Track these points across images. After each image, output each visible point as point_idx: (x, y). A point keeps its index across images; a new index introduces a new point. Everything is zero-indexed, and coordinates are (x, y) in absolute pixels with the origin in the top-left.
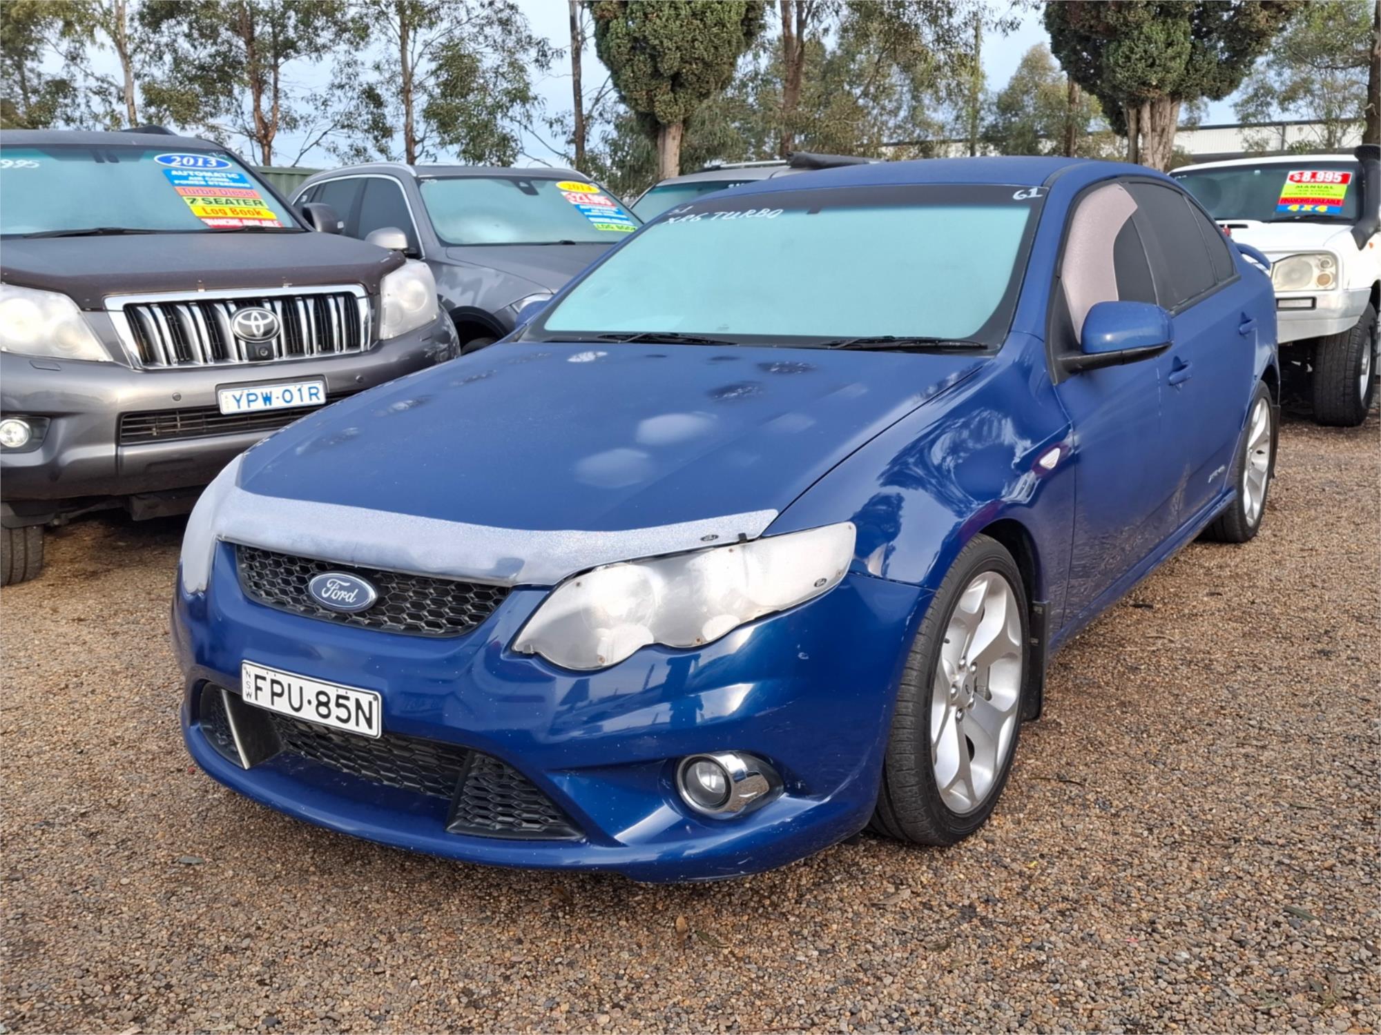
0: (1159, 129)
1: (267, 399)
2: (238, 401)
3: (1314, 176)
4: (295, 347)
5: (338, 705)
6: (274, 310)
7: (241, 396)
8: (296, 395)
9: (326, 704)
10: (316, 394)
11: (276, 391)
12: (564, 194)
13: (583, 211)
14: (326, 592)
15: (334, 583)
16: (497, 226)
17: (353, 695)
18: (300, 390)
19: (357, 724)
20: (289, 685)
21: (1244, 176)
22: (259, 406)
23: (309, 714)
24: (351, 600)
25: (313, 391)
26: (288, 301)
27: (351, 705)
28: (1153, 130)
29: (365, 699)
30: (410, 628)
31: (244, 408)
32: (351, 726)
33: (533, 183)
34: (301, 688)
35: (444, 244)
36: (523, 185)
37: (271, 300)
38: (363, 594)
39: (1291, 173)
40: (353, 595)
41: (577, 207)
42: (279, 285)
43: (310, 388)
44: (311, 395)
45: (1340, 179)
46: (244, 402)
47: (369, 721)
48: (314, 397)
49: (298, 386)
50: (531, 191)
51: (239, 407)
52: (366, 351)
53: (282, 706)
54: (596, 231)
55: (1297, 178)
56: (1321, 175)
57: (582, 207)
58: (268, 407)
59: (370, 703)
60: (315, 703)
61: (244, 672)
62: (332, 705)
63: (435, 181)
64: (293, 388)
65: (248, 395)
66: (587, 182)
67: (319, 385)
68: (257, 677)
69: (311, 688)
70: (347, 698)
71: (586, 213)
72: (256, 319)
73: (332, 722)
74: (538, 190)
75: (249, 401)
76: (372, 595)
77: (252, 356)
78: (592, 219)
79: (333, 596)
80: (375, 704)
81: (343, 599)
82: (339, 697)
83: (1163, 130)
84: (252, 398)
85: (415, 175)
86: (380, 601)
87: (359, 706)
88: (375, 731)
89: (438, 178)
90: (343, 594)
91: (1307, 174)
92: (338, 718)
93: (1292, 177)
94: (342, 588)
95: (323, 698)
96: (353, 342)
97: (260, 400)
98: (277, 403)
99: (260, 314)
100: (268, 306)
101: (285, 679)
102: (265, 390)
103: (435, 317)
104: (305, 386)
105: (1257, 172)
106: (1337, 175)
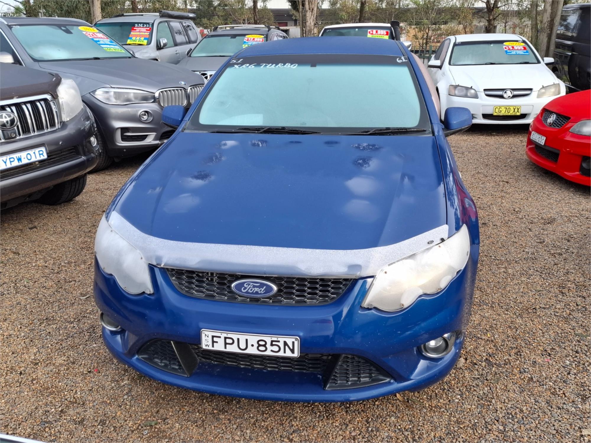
0: (311, 9)
1: (19, 159)
2: (5, 162)
3: (377, 32)
4: (26, 130)
5: (272, 345)
6: (12, 111)
7: (6, 159)
8: (33, 155)
9: (265, 346)
10: (42, 154)
11: (23, 154)
12: (84, 33)
13: (96, 41)
14: (244, 289)
15: (249, 284)
16: (59, 50)
17: (282, 340)
18: (34, 153)
19: (285, 352)
20: (238, 339)
21: (352, 31)
22: (16, 164)
23: (252, 351)
24: (262, 292)
25: (41, 152)
26: (18, 106)
27: (281, 345)
28: (310, 9)
29: (290, 341)
30: (298, 302)
31: (9, 166)
32: (281, 354)
33: (67, 27)
34: (247, 340)
35: (35, 60)
36: (63, 28)
37: (9, 106)
38: (269, 289)
39: (369, 30)
40: (263, 290)
41: (92, 39)
42: (12, 98)
43: (39, 151)
44: (40, 154)
45: (385, 33)
46: (8, 162)
47: (293, 351)
48: (41, 156)
49: (33, 151)
50: (68, 32)
51: (6, 166)
52: (59, 128)
53: (233, 349)
54: (105, 52)
55: (371, 32)
56: (379, 31)
57: (95, 40)
58: (20, 164)
59: (293, 343)
60: (256, 345)
61: (203, 335)
62: (268, 345)
63: (19, 27)
64: (31, 152)
65: (10, 159)
66: (92, 27)
67: (43, 149)
68: (213, 337)
69: (253, 339)
70: (279, 341)
71: (98, 43)
72: (6, 117)
73: (268, 353)
74: (72, 31)
75: (11, 162)
76: (275, 288)
77: (7, 137)
78: (102, 46)
79: (249, 291)
80: (296, 343)
81: (257, 292)
82: (272, 341)
83: (313, 9)
84: (12, 160)
85: (7, 23)
86: (279, 291)
87: (285, 344)
88: (296, 354)
89: (20, 25)
90: (256, 289)
91: (374, 31)
92: (272, 351)
93: (370, 32)
94: (254, 286)
95: (262, 343)
96: (53, 125)
97: (16, 160)
98: (25, 161)
99: (7, 114)
100: (8, 109)
101: (235, 336)
102: (18, 155)
103: (82, 107)
104: (37, 150)
105: (357, 30)
106: (384, 32)
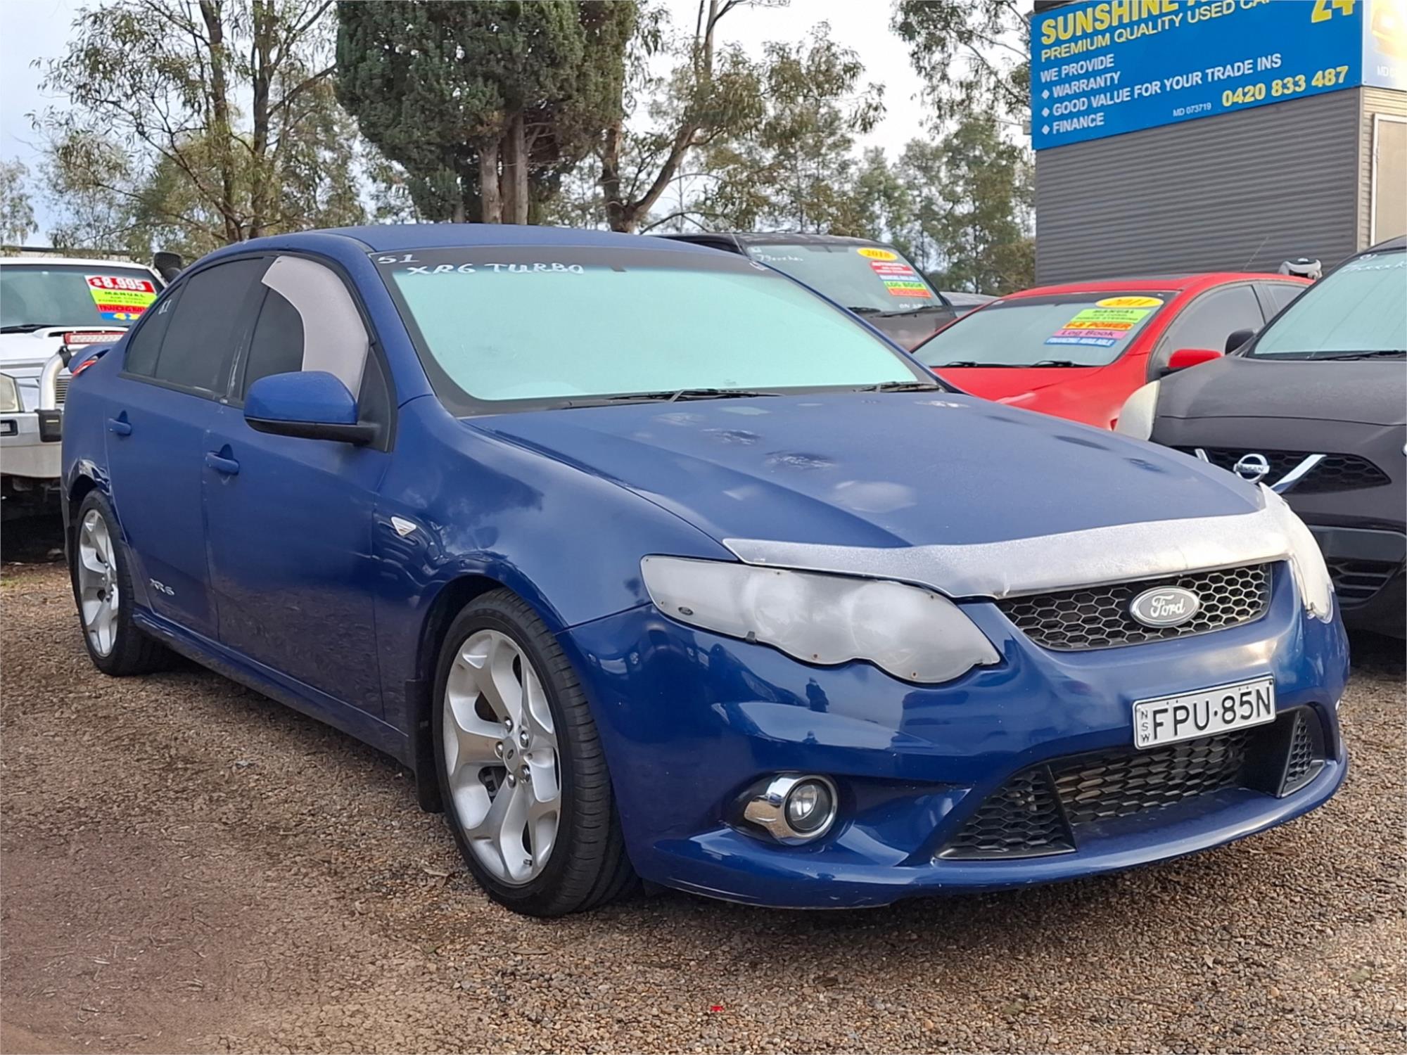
5: (1242, 704)
9: (1231, 708)
14: (1155, 612)
15: (1159, 600)
17: (1254, 688)
19: (1258, 715)
20: (1194, 705)
23: (1216, 725)
24: (1181, 611)
27: (1252, 698)
29: (1264, 686)
32: (1252, 720)
34: (1207, 703)
38: (1188, 602)
40: (1181, 605)
47: (1267, 708)
53: (1188, 732)
59: (1268, 689)
60: (1221, 711)
61: (1138, 716)
62: (1237, 706)
68: (1155, 713)
69: (1215, 699)
70: (1249, 693)
73: (1236, 723)
76: (1195, 599)
79: (1163, 613)
80: (1271, 688)
81: (1174, 612)
82: (1242, 695)
87: (1259, 696)
88: (1272, 714)
90: (1172, 608)
92: (1242, 717)
94: (1168, 602)
95: (1228, 704)
101: (1189, 701)
